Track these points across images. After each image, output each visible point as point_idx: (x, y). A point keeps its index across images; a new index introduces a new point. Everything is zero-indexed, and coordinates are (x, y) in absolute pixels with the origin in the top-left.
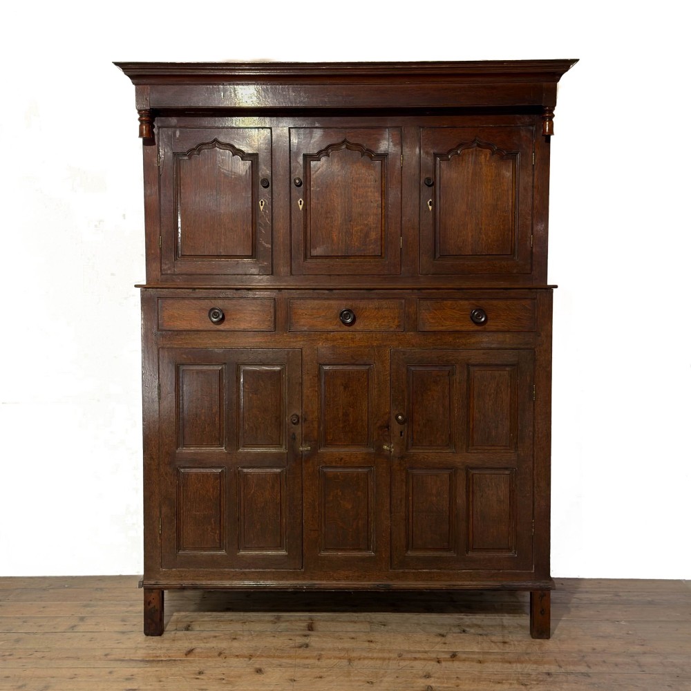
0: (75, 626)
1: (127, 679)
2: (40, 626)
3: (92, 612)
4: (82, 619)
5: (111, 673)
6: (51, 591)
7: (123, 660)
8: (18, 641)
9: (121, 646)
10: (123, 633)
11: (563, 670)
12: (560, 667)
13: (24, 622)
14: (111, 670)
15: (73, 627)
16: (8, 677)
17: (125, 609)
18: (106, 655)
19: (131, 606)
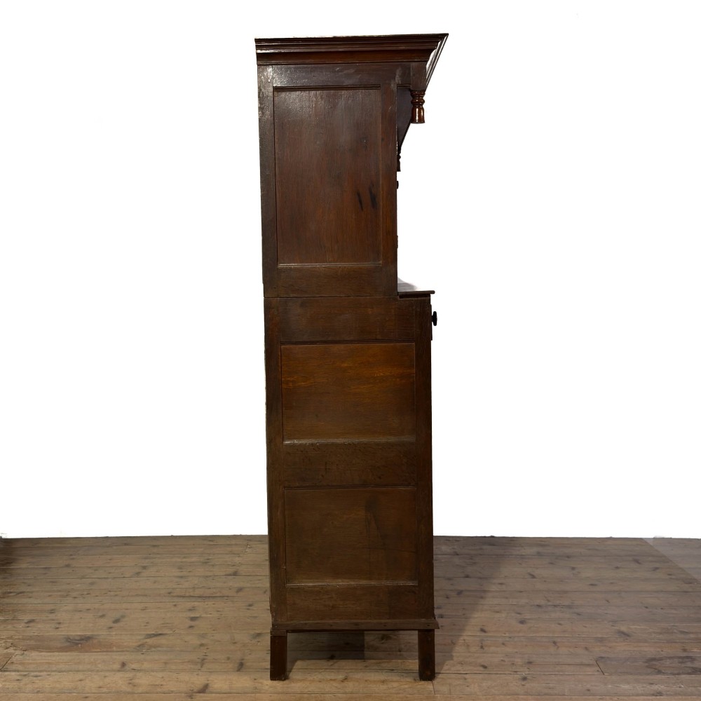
0: (140, 573)
1: (190, 610)
2: (110, 573)
3: (152, 563)
4: (144, 568)
5: (175, 605)
6: (115, 548)
7: (183, 597)
8: (92, 584)
9: (180, 586)
10: (181, 577)
11: (549, 603)
12: (549, 601)
13: (95, 570)
14: (174, 603)
15: (138, 574)
16: (88, 610)
17: (179, 560)
18: (170, 593)
19: (185, 557)
